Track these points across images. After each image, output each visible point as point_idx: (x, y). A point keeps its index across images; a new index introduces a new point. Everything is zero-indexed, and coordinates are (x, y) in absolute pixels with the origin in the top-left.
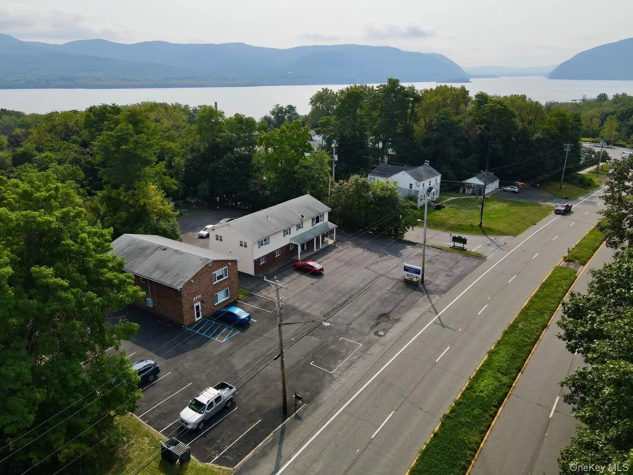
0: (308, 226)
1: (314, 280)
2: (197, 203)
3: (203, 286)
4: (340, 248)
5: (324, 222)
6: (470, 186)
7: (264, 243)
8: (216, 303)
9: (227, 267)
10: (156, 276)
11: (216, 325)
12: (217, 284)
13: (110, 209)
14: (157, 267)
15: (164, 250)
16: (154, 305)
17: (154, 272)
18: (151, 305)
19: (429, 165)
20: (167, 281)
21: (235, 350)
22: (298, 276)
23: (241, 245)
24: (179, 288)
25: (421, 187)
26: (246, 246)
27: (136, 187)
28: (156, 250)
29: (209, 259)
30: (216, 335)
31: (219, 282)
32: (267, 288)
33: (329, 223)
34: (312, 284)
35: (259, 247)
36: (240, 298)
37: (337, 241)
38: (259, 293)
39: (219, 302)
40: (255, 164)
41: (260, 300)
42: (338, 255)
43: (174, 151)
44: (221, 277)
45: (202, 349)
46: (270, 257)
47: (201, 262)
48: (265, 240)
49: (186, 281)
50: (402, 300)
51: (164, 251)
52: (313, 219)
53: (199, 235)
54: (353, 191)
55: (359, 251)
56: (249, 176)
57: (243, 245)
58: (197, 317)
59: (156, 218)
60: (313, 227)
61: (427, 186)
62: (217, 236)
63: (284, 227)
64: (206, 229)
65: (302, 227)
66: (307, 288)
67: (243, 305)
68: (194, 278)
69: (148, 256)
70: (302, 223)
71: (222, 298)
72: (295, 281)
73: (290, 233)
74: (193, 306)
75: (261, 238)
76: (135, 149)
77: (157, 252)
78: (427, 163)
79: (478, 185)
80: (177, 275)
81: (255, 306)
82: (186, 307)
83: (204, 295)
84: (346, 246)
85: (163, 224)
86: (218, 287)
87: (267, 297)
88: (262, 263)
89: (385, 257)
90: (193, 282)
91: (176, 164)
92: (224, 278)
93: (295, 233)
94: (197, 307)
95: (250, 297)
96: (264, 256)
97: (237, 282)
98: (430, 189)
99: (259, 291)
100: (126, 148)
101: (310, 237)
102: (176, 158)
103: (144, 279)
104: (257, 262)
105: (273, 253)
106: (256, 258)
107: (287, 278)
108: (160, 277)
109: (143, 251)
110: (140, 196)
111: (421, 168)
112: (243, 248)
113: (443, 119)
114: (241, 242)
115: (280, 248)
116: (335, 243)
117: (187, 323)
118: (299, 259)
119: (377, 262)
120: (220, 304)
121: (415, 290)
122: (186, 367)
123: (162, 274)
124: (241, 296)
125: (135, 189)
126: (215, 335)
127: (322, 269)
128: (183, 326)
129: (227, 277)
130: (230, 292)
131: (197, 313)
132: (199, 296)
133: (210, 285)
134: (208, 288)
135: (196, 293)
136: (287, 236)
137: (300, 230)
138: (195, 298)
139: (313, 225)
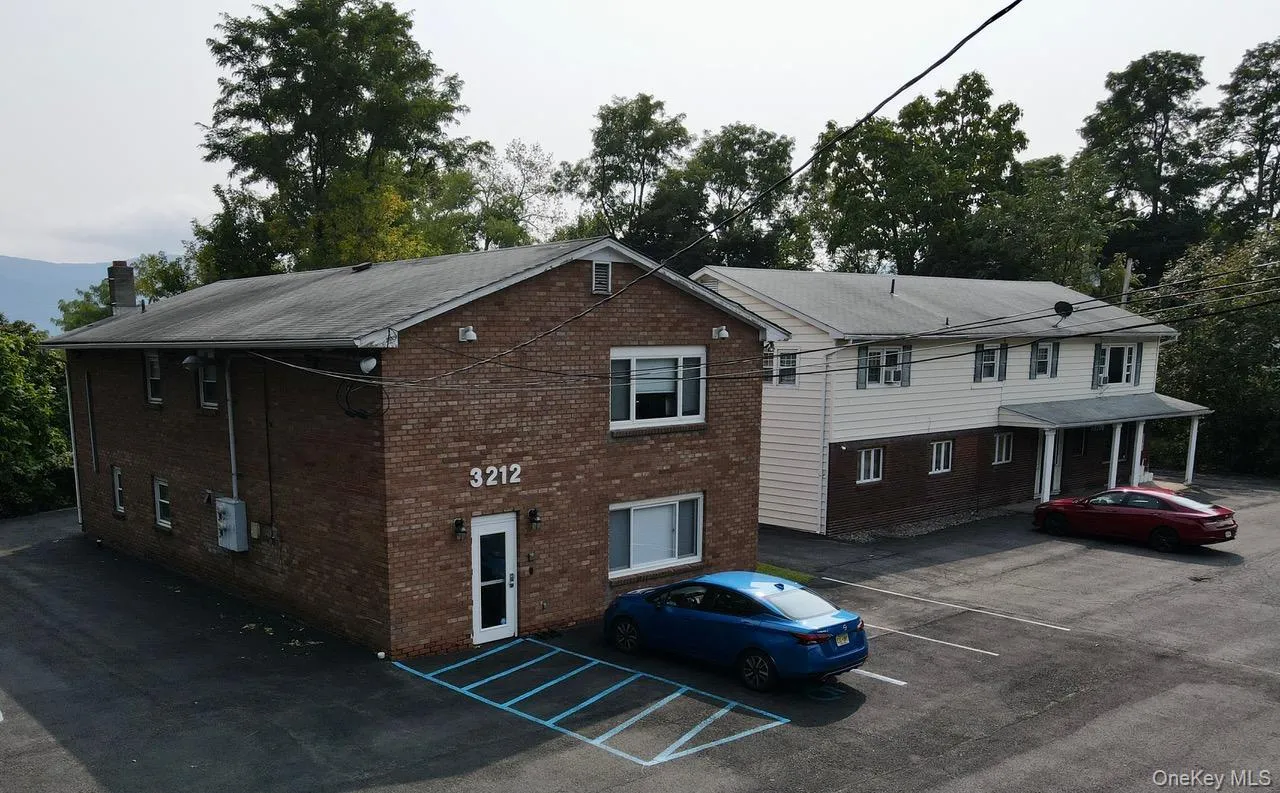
0: (1077, 378)
5: (1142, 389)
7: (883, 366)
8: (616, 565)
9: (700, 351)
12: (634, 437)
15: (358, 270)
16: (249, 533)
17: (262, 322)
18: (232, 539)
26: (789, 376)
30: (602, 724)
33: (1165, 395)
35: (861, 384)
39: (637, 567)
44: (659, 403)
46: (904, 458)
48: (892, 357)
49: (424, 315)
60: (1097, 393)
65: (1054, 375)
70: (1057, 347)
71: (654, 542)
73: (1002, 376)
75: (874, 329)
77: (318, 283)
80: (380, 307)
82: (409, 516)
87: (928, 597)
88: (863, 481)
90: (474, 343)
92: (681, 420)
94: (493, 547)
96: (876, 444)
104: (842, 460)
106: (841, 432)
108: (281, 328)
115: (956, 436)
117: (409, 633)
120: (641, 581)
123: (300, 319)
126: (592, 719)
128: (381, 655)
129: (697, 419)
130: (709, 525)
131: (483, 589)
132: (510, 474)
133: (586, 425)
134: (576, 442)
135: (492, 440)
136: (989, 382)
137: (1042, 379)
138: (477, 472)
139: (1095, 384)
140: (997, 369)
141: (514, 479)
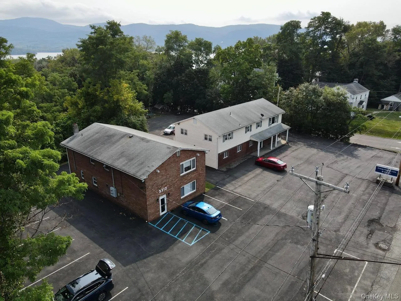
0: (265, 125)
1: (279, 177)
2: (162, 110)
3: (170, 177)
4: (294, 147)
5: (278, 123)
6: (387, 103)
7: (228, 137)
8: (182, 196)
9: (195, 158)
10: (119, 164)
11: (182, 222)
12: (184, 175)
13: (88, 103)
14: (122, 154)
15: (130, 137)
16: (117, 195)
17: (118, 159)
18: (114, 195)
19: (358, 82)
20: (131, 170)
21: (207, 258)
22: (262, 172)
23: (206, 139)
24: (143, 178)
25: (355, 100)
26: (210, 140)
27: (110, 84)
28: (122, 137)
29: (177, 148)
30: (184, 236)
31: (187, 174)
32: (233, 182)
33: (283, 124)
34: (278, 181)
35: (224, 141)
36: (206, 191)
37: (289, 141)
38: (225, 187)
39: (185, 195)
40: (211, 78)
41: (227, 194)
42: (294, 154)
43: (146, 67)
44: (188, 168)
45: (167, 254)
46: (232, 151)
47: (168, 150)
48: (229, 135)
49: (151, 171)
50: (386, 204)
51: (130, 139)
52: (270, 119)
53: (164, 132)
54: (302, 97)
55: (314, 151)
56: (206, 87)
57: (207, 138)
58: (162, 212)
59: (127, 113)
60: (269, 127)
61: (359, 100)
62: (182, 130)
63: (246, 124)
64: (171, 127)
65: (261, 126)
66: (274, 185)
67: (209, 200)
68: (161, 167)
69: (114, 143)
70: (261, 122)
71: (188, 190)
72: (260, 177)
73: (251, 130)
74: (158, 200)
75: (226, 132)
76: (111, 50)
77: (123, 140)
78: (356, 81)
79: (395, 103)
80: (142, 164)
81: (222, 201)
82: (150, 200)
83: (170, 187)
84: (299, 146)
85: (133, 119)
86: (185, 180)
87: (234, 192)
88: (225, 158)
89: (342, 158)
90: (159, 172)
91: (148, 77)
92: (192, 170)
93: (255, 130)
94: (163, 200)
95: (217, 191)
96: (227, 151)
97: (205, 174)
98: (361, 103)
99: (224, 185)
100: (103, 48)
101: (268, 135)
102: (147, 72)
103: (107, 167)
104: (221, 156)
105: (235, 149)
106: (220, 151)
107: (250, 173)
108: (124, 165)
109: (109, 138)
110: (114, 93)
111: (352, 85)
112: (208, 142)
113: (369, 44)
114: (206, 135)
115: (242, 144)
116: (287, 143)
117: (151, 218)
118: (259, 156)
119: (336, 162)
120: (186, 197)
121: (393, 193)
122: (148, 279)
123: (126, 162)
124: (207, 190)
125: (110, 87)
126: (182, 235)
127: (285, 166)
128: (147, 221)
129: (195, 169)
130: (197, 185)
131: (161, 207)
132: (165, 189)
133: (177, 177)
134: (175, 180)
135: (162, 185)
136: (248, 133)
137: (259, 128)
138: (160, 190)
139: (269, 125)
140: (250, 130)
141: (166, 189)
